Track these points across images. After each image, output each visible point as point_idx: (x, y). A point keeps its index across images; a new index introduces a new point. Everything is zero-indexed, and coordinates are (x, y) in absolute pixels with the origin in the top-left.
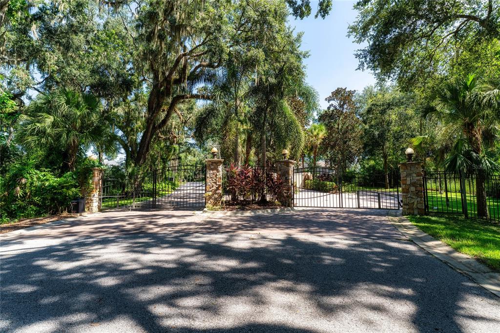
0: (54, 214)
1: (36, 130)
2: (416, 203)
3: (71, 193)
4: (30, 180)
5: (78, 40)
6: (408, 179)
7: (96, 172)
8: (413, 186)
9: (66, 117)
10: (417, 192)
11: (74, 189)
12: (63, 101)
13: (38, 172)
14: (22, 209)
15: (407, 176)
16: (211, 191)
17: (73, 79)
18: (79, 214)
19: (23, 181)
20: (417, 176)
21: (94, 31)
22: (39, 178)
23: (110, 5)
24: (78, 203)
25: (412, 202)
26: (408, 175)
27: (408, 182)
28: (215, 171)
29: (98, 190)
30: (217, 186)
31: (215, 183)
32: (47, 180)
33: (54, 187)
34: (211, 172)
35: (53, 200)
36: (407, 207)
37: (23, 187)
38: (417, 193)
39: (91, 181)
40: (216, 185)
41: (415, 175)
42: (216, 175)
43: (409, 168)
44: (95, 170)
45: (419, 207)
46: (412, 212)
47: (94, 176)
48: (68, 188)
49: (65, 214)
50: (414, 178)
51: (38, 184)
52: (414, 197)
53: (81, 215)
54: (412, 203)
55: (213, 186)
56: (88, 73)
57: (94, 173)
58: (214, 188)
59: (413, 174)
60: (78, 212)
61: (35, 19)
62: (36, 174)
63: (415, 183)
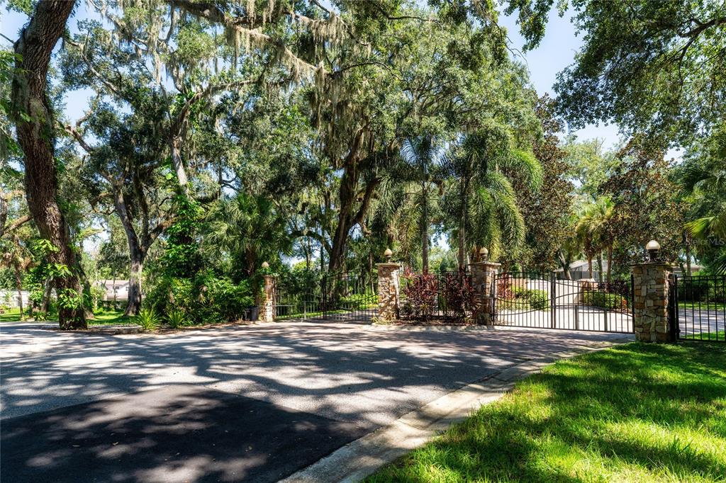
0: (230, 321)
1: (216, 238)
2: (653, 325)
3: (243, 300)
4: (210, 288)
5: (263, 124)
6: (644, 288)
7: (268, 280)
8: (651, 299)
9: (240, 223)
10: (655, 308)
11: (247, 297)
12: (236, 207)
13: (217, 280)
14: (207, 315)
15: (641, 284)
16: (384, 302)
17: (252, 177)
18: (252, 322)
19: (205, 288)
20: (657, 284)
21: (279, 109)
22: (217, 286)
23: (278, 86)
24: (251, 311)
25: (648, 322)
26: (644, 282)
27: (644, 293)
28: (387, 278)
29: (272, 298)
30: (390, 296)
31: (388, 292)
32: (226, 288)
33: (231, 296)
34: (383, 279)
35: (229, 306)
36: (641, 330)
37: (206, 294)
38: (655, 310)
39: (262, 289)
40: (390, 294)
41: (653, 282)
42: (389, 283)
43: (645, 272)
44: (266, 277)
45: (658, 331)
46: (647, 337)
47: (266, 284)
48: (242, 296)
49: (240, 321)
50: (652, 286)
51: (216, 291)
52: (651, 315)
53: (254, 323)
54: (648, 325)
55: (385, 296)
56: (267, 166)
57: (265, 281)
58: (387, 298)
59: (652, 281)
60: (251, 320)
61: (218, 113)
62: (215, 282)
63: (654, 294)
